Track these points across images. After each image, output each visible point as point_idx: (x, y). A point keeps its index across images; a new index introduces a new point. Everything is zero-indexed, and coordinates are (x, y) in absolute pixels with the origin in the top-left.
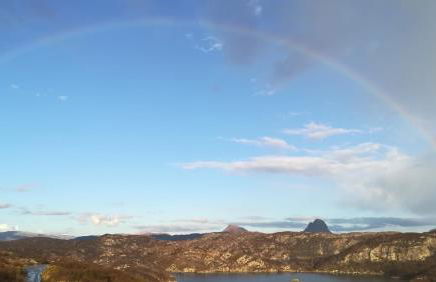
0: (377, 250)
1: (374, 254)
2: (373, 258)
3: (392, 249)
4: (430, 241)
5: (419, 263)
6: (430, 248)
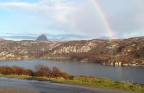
0: (68, 48)
1: (67, 50)
2: (66, 51)
3: (75, 47)
4: (90, 44)
5: (85, 53)
6: (90, 47)
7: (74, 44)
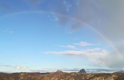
0: (99, 78)
3: (103, 78)
7: (103, 75)
